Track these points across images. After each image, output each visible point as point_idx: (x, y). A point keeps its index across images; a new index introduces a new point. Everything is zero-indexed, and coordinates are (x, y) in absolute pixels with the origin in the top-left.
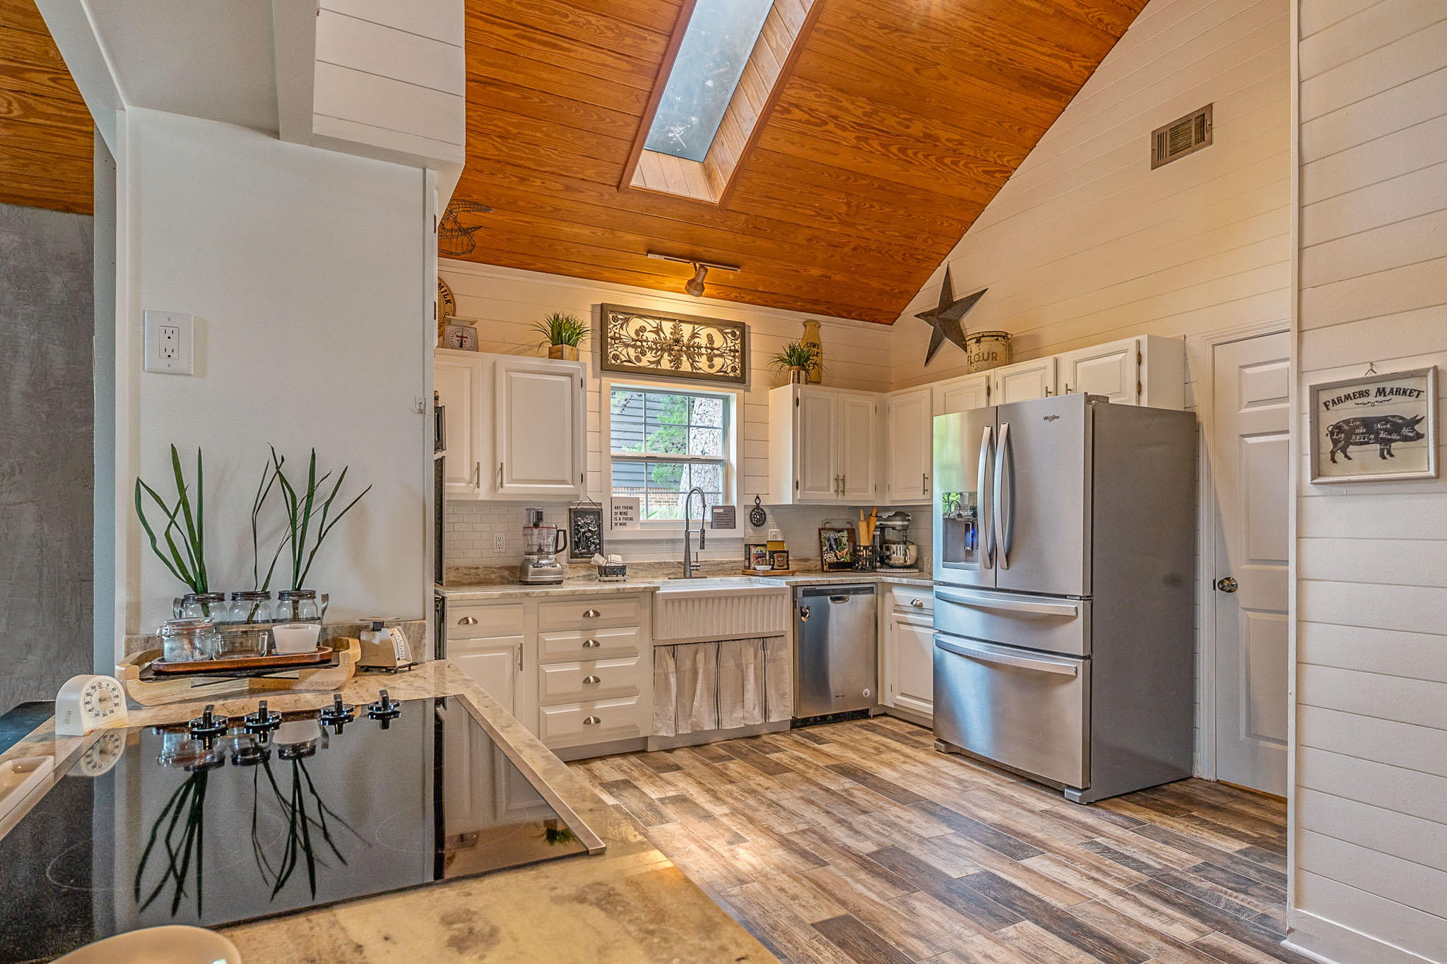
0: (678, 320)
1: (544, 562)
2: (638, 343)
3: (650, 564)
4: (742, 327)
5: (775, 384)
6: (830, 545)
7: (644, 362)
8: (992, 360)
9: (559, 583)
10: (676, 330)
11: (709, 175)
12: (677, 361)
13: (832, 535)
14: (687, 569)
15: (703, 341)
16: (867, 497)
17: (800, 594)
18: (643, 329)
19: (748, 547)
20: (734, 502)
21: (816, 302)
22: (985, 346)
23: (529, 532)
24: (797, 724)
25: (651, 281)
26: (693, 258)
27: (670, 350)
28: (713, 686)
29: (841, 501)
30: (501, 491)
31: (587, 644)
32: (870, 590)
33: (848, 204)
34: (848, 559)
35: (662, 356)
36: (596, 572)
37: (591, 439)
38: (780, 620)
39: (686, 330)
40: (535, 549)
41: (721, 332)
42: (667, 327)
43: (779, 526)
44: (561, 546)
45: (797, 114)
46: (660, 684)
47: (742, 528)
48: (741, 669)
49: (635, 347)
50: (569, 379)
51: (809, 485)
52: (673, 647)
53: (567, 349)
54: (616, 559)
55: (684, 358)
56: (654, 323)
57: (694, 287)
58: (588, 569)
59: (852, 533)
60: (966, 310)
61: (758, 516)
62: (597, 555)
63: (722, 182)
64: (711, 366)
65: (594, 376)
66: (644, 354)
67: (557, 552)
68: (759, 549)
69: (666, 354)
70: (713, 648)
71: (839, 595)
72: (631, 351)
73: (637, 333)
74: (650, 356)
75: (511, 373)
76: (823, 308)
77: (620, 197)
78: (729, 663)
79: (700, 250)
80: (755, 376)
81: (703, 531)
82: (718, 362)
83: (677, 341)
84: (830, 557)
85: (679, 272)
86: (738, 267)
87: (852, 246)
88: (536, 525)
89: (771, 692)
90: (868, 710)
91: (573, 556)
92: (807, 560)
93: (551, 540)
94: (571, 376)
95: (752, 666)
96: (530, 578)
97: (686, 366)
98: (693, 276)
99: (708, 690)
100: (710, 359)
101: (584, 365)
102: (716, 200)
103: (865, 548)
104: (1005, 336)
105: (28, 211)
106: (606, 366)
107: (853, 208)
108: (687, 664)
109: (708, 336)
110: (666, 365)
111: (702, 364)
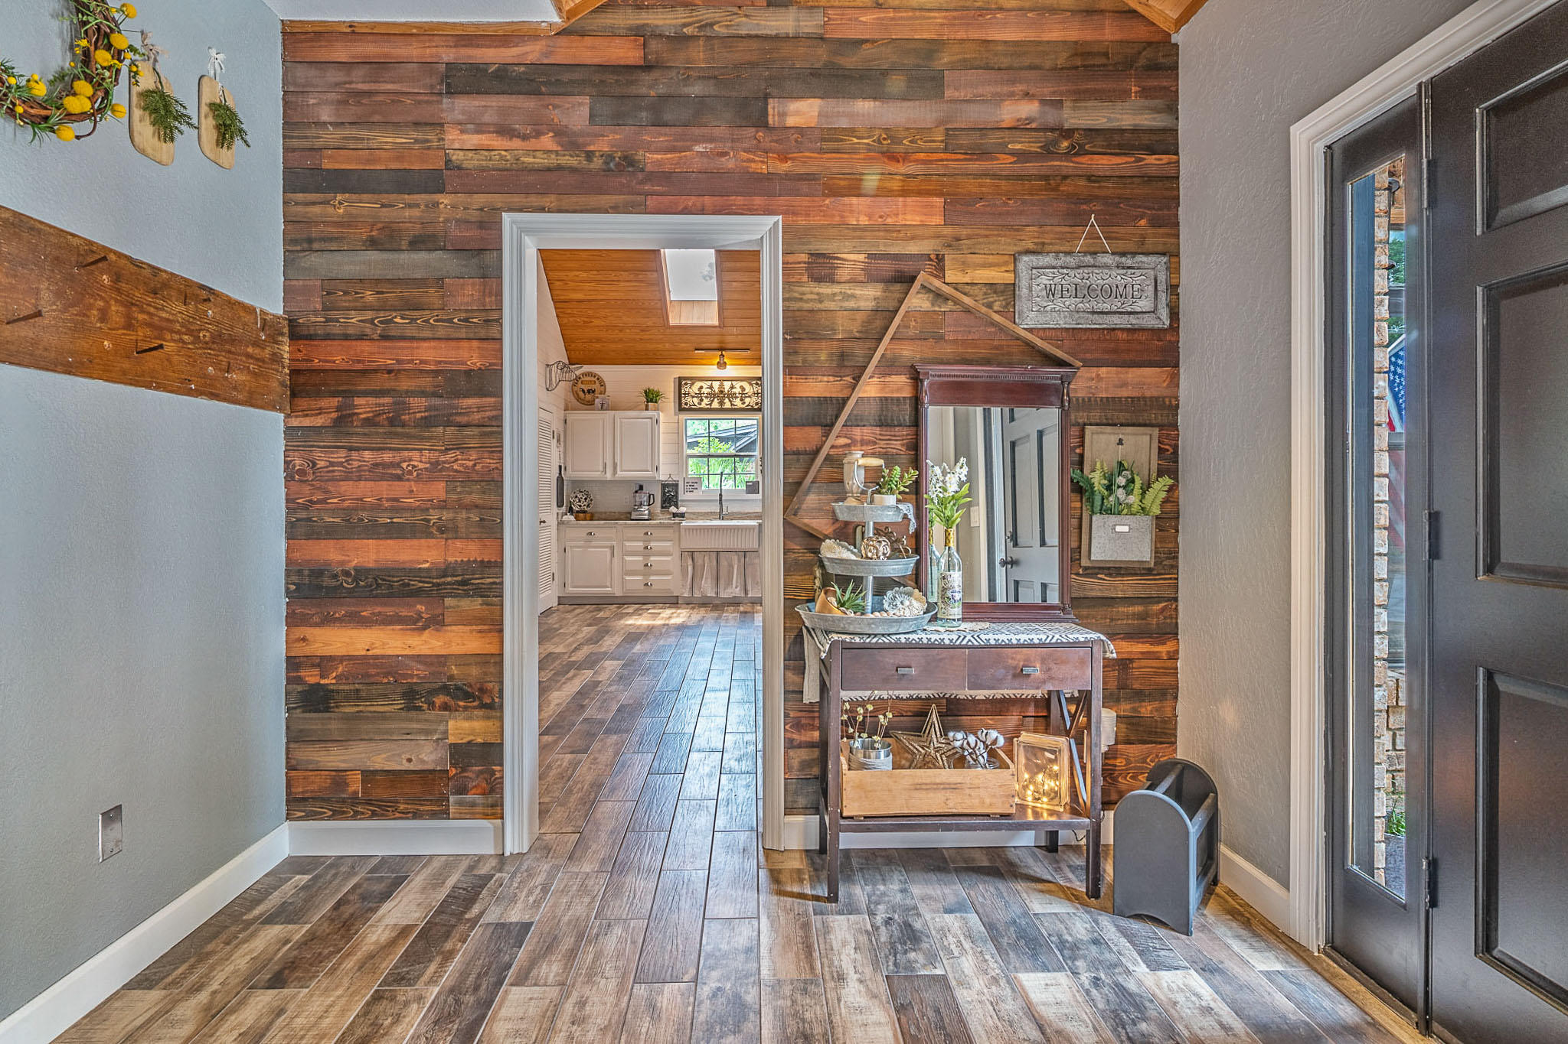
0: (721, 380)
1: (642, 509)
2: (699, 395)
7: (703, 405)
9: (650, 519)
10: (721, 385)
12: (721, 403)
14: (721, 515)
15: (737, 390)
18: (701, 388)
20: (759, 480)
23: (637, 494)
25: (704, 361)
26: (721, 349)
27: (718, 397)
28: (714, 573)
30: (619, 475)
31: (646, 548)
35: (713, 401)
39: (727, 385)
40: (637, 503)
41: (751, 384)
42: (716, 385)
44: (653, 502)
46: (683, 570)
48: (731, 566)
49: (698, 397)
50: (650, 420)
52: (690, 552)
53: (653, 404)
54: (682, 510)
55: (727, 400)
56: (708, 383)
57: (722, 365)
58: (669, 513)
62: (673, 507)
63: (716, 314)
64: (743, 403)
65: (674, 415)
66: (702, 400)
67: (650, 505)
69: (715, 399)
70: (714, 554)
72: (696, 401)
73: (698, 390)
74: (706, 401)
75: (624, 420)
77: (667, 331)
78: (724, 563)
79: (720, 345)
82: (747, 400)
83: (721, 392)
85: (714, 356)
86: (747, 350)
88: (639, 492)
91: (663, 508)
93: (645, 499)
94: (651, 418)
95: (737, 567)
96: (632, 517)
97: (727, 405)
98: (719, 360)
99: (712, 576)
100: (742, 399)
102: (715, 323)
106: (681, 409)
108: (699, 562)
109: (742, 387)
110: (716, 405)
111: (738, 403)
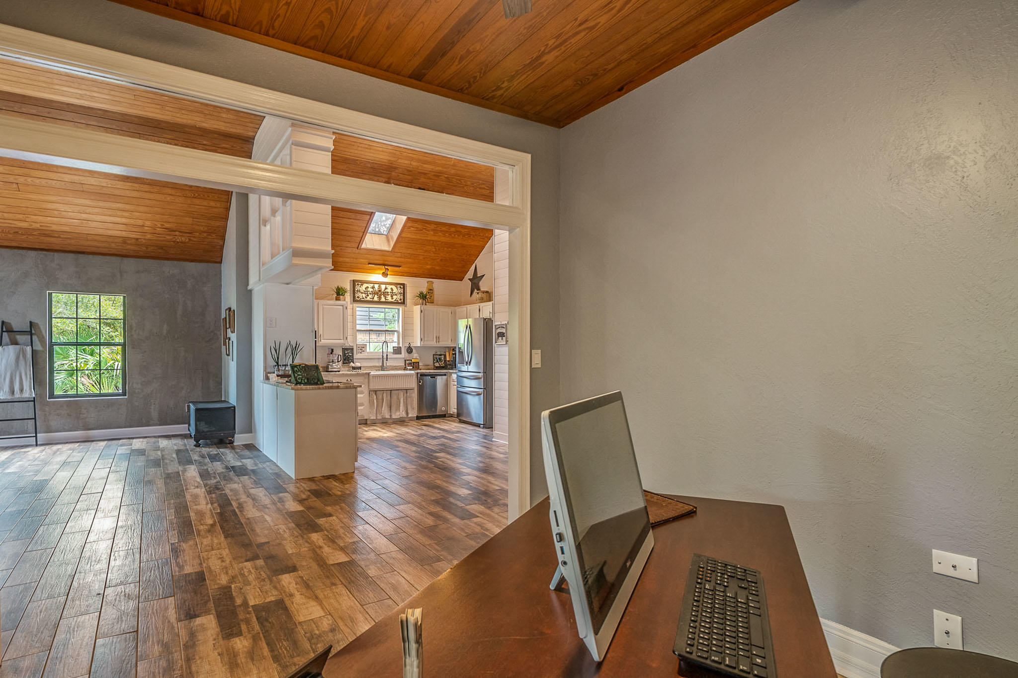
0: (380, 283)
1: (334, 365)
2: (366, 292)
3: (370, 366)
4: (403, 285)
5: (416, 304)
6: (437, 360)
7: (368, 299)
8: (482, 300)
9: (339, 371)
10: (379, 287)
11: (388, 241)
12: (380, 298)
13: (438, 357)
14: (382, 368)
15: (389, 290)
16: (449, 344)
17: (419, 376)
18: (368, 287)
19: (405, 361)
20: (401, 345)
21: (431, 275)
22: (480, 295)
23: (329, 355)
24: (418, 418)
25: (370, 271)
26: (385, 265)
27: (377, 294)
28: (389, 404)
29: (438, 345)
30: (320, 343)
32: (445, 375)
33: (435, 249)
34: (444, 365)
35: (374, 296)
36: (351, 369)
37: (350, 325)
38: (413, 384)
39: (383, 287)
40: (331, 361)
41: (396, 287)
42: (376, 286)
43: (418, 354)
44: (339, 360)
45: (412, 229)
46: (371, 403)
47: (404, 355)
48: (399, 399)
49: (365, 293)
50: (341, 307)
51: (426, 339)
52: (376, 391)
53: (341, 297)
54: (358, 365)
55: (382, 296)
56: (372, 285)
57: (385, 275)
58: (348, 368)
59: (445, 356)
60: (480, 280)
61: (410, 350)
62: (352, 363)
63: (392, 244)
64: (392, 299)
65: (351, 304)
66: (368, 296)
67: (338, 362)
68: (409, 361)
69: (376, 295)
70: (389, 391)
71: (433, 376)
72: (364, 295)
73: (366, 289)
74: (370, 296)
75: (325, 306)
76: (434, 277)
77: (358, 251)
78: (394, 397)
79: (386, 263)
80: (409, 301)
81: (387, 355)
82: (395, 297)
83: (380, 291)
84: (437, 365)
85: (380, 269)
86: (400, 266)
87: (440, 259)
88: (331, 353)
89: (409, 407)
90: (445, 415)
91: (344, 363)
92: (428, 365)
93: (336, 358)
94: (343, 306)
95: (402, 399)
96: (330, 370)
97: (383, 299)
98: (384, 271)
99: (387, 405)
100: (392, 296)
101: (347, 302)
102: (391, 249)
103: (448, 361)
104: (487, 292)
105: (181, 262)
106: (355, 300)
107: (437, 250)
108: (380, 397)
109: (391, 288)
110: (376, 299)
111: (389, 298)
